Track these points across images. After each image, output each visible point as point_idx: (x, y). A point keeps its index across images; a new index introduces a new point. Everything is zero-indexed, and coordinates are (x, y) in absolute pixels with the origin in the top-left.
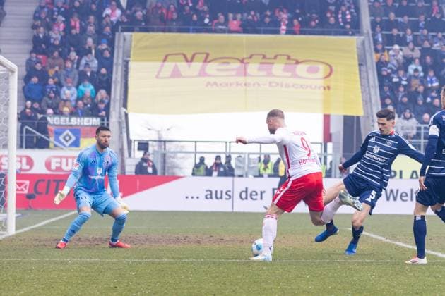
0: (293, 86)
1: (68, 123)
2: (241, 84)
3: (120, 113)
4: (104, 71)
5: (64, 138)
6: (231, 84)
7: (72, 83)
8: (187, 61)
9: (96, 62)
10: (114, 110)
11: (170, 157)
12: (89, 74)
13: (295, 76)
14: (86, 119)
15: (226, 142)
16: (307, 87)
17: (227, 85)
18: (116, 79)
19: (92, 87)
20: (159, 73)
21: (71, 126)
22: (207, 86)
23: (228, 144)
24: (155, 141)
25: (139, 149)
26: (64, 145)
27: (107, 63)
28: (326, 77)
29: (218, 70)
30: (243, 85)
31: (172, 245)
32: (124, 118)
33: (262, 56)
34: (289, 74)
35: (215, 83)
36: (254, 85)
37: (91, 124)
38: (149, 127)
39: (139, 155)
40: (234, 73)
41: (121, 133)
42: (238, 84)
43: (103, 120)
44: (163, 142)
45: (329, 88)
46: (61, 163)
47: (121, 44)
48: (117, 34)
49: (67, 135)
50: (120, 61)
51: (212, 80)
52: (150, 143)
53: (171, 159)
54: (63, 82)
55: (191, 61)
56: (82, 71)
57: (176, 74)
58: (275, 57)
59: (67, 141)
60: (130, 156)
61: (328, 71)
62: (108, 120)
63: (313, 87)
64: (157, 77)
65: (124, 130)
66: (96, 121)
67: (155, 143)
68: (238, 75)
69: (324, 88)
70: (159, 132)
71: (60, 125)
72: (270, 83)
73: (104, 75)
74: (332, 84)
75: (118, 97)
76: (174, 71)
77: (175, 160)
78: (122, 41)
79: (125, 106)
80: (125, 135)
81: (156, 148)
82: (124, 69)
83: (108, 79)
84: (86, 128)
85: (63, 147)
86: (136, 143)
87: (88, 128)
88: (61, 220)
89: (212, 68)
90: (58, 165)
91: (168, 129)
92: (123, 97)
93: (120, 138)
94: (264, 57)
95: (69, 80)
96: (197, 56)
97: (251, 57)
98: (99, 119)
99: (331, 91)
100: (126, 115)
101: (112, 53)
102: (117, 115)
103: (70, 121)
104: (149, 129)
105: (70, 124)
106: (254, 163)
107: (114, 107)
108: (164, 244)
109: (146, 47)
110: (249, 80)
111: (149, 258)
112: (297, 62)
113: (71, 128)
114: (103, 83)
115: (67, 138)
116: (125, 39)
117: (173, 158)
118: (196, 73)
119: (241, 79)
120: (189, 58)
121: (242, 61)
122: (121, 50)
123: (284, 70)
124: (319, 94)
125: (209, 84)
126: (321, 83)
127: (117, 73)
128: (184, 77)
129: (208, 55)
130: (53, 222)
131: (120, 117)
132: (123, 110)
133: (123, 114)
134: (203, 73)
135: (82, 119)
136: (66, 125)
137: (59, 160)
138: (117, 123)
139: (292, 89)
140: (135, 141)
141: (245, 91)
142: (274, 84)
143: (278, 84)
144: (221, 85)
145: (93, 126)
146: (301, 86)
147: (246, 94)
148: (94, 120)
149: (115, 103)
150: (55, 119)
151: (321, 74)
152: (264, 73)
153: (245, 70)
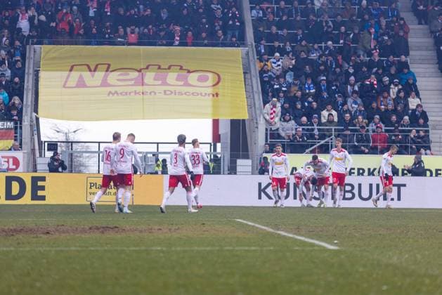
0: (185, 94)
2: (138, 93)
3: (31, 118)
4: (17, 80)
6: (130, 93)
8: (90, 70)
9: (9, 71)
10: (26, 114)
11: (77, 156)
12: (4, 83)
13: (187, 84)
14: (1, 123)
16: (198, 94)
17: (126, 93)
18: (28, 86)
19: (6, 95)
20: (66, 82)
24: (63, 142)
25: (48, 150)
27: (19, 73)
28: (214, 85)
29: (118, 80)
30: (141, 93)
31: (79, 235)
32: (35, 122)
33: (157, 67)
34: (182, 83)
35: (116, 93)
36: (150, 93)
37: (5, 127)
38: (58, 130)
39: (49, 154)
40: (132, 83)
41: (33, 135)
42: (136, 93)
43: (16, 124)
44: (70, 143)
45: (217, 95)
47: (32, 56)
48: (28, 47)
50: (31, 71)
51: (113, 89)
52: (59, 144)
53: (78, 159)
55: (95, 70)
57: (81, 84)
58: (169, 68)
60: (41, 156)
61: (217, 80)
62: (21, 124)
63: (203, 94)
64: (64, 86)
65: (36, 132)
66: (10, 125)
67: (62, 144)
68: (135, 85)
69: (213, 95)
70: (66, 134)
72: (165, 91)
73: (16, 83)
74: (220, 92)
75: (29, 103)
76: (79, 81)
77: (81, 159)
78: (32, 52)
79: (36, 111)
80: (36, 137)
81: (64, 149)
82: (35, 78)
84: (2, 131)
86: (46, 144)
87: (4, 131)
89: (113, 77)
91: (75, 132)
92: (34, 103)
93: (32, 140)
94: (159, 68)
96: (99, 66)
97: (147, 68)
98: (12, 123)
99: (219, 97)
100: (37, 119)
101: (24, 64)
102: (29, 119)
104: (58, 132)
106: (151, 161)
107: (26, 112)
108: (72, 234)
109: (54, 58)
110: (146, 89)
111: (58, 247)
112: (189, 72)
114: (16, 90)
116: (35, 52)
117: (80, 157)
118: (99, 83)
119: (139, 89)
120: (93, 68)
121: (140, 71)
122: (32, 61)
123: (178, 79)
124: (209, 101)
125: (110, 93)
126: (210, 90)
127: (28, 82)
128: (89, 87)
129: (109, 65)
131: (32, 121)
132: (34, 114)
133: (34, 119)
134: (105, 84)
138: (29, 126)
139: (184, 96)
140: (45, 142)
141: (143, 99)
142: (168, 93)
143: (172, 93)
144: (121, 93)
145: (7, 129)
146: (193, 94)
147: (143, 105)
148: (9, 123)
149: (27, 109)
151: (210, 82)
152: (160, 82)
153: (143, 80)
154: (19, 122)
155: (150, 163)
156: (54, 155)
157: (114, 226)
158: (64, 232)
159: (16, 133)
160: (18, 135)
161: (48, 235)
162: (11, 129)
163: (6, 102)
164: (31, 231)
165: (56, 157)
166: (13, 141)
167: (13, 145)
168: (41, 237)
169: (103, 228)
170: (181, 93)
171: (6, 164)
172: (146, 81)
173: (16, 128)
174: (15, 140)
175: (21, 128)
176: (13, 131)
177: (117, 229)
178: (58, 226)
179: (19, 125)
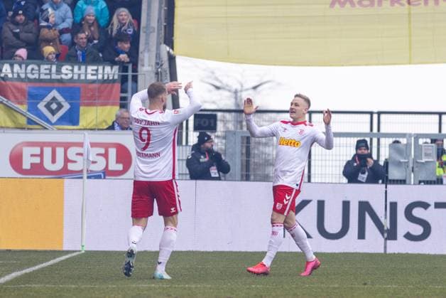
1: (54, 76)
2: (397, 2)
3: (158, 56)
5: (48, 106)
6: (380, 2)
10: (148, 49)
11: (259, 143)
14: (91, 68)
15: (371, 113)
21: (61, 81)
22: (333, 3)
23: (375, 117)
24: (230, 111)
25: (196, 129)
26: (48, 121)
32: (166, 66)
35: (349, 1)
36: (426, 1)
37: (100, 77)
38: (218, 84)
43: (124, 68)
46: (41, 155)
49: (54, 99)
52: (219, 114)
53: (261, 148)
59: (53, 112)
60: (179, 142)
62: (135, 70)
66: (111, 72)
67: (228, 116)
70: (236, 92)
71: (40, 80)
75: (154, 24)
77: (268, 150)
79: (169, 41)
81: (231, 126)
84: (92, 86)
85: (45, 124)
87: (96, 86)
88: (42, 269)
91: (255, 88)
92: (164, 23)
98: (116, 68)
100: (172, 59)
102: (153, 59)
103: (59, 72)
104: (218, 88)
105: (59, 77)
106: (427, 155)
107: (147, 43)
113: (61, 85)
115: (54, 106)
117: (266, 144)
125: (336, 1)
131: (159, 65)
132: (165, 49)
133: (165, 58)
135: (83, 68)
136: (51, 81)
137: (37, 150)
138: (153, 75)
141: (409, 14)
144: (360, 2)
145: (104, 81)
147: (410, 22)
148: (108, 69)
149: (148, 35)
150: (30, 68)
154: (130, 67)
155: (423, 161)
159: (124, 91)
160: (129, 95)
162: (114, 81)
163: (103, 22)
166: (117, 108)
167: (118, 117)
171: (102, 161)
173: (124, 80)
175: (135, 79)
176: (118, 86)
179: (130, 73)
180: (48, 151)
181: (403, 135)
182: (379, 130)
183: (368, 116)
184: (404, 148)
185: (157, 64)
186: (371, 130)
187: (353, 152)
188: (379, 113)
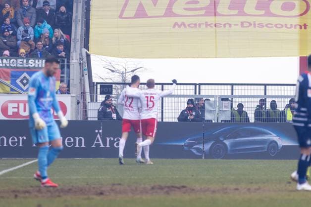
0: (267, 25)
1: (25, 65)
2: (209, 25)
3: (81, 54)
4: (63, 9)
5: (21, 81)
6: (200, 25)
7: (30, 23)
10: (75, 50)
12: (48, 13)
13: (269, 14)
15: (195, 85)
16: (282, 26)
17: (195, 25)
18: (77, 17)
20: (123, 11)
21: (28, 68)
22: (174, 26)
23: (198, 86)
24: (119, 83)
25: (101, 93)
26: (22, 89)
28: (301, 15)
29: (186, 9)
30: (213, 26)
31: (138, 196)
32: (85, 59)
34: (262, 12)
35: (183, 24)
36: (225, 25)
38: (113, 69)
39: (101, 98)
40: (203, 12)
41: (83, 76)
42: (207, 25)
43: (62, 61)
45: (305, 26)
46: (18, 108)
49: (25, 77)
51: (179, 20)
52: (114, 85)
54: (20, 21)
56: (40, 9)
57: (141, 14)
59: (24, 85)
60: (92, 100)
61: (305, 8)
62: (68, 62)
63: (289, 26)
64: (121, 17)
65: (86, 72)
67: (118, 86)
68: (207, 14)
69: (301, 27)
70: (123, 73)
71: (17, 68)
72: (242, 24)
73: (63, 13)
74: (309, 22)
75: (79, 37)
76: (138, 10)
79: (87, 46)
80: (86, 78)
83: (67, 17)
85: (20, 91)
86: (99, 86)
88: (19, 169)
90: (16, 110)
92: (84, 37)
93: (82, 80)
95: (26, 19)
99: (308, 29)
100: (88, 56)
102: (78, 57)
103: (27, 63)
104: (113, 71)
105: (27, 66)
106: (225, 107)
107: (75, 48)
108: (130, 195)
110: (219, 20)
113: (28, 70)
115: (25, 81)
118: (163, 12)
119: (211, 19)
123: (257, 8)
124: (295, 33)
125: (176, 24)
126: (297, 21)
127: (77, 12)
128: (150, 17)
130: (11, 172)
132: (84, 50)
133: (84, 55)
134: (169, 13)
135: (40, 61)
136: (24, 68)
137: (16, 105)
138: (78, 65)
139: (265, 29)
140: (97, 83)
141: (216, 32)
142: (245, 24)
143: (250, 24)
144: (189, 25)
146: (276, 25)
147: (216, 36)
149: (75, 43)
150: (12, 61)
151: (296, 11)
152: (236, 12)
153: (215, 10)
154: (66, 60)
155: (224, 109)
156: (106, 100)
157: (182, 185)
158: (120, 192)
159: (63, 73)
160: (65, 75)
161: (102, 197)
164: (81, 191)
165: (107, 102)
166: (59, 82)
167: (60, 87)
168: (93, 199)
169: (168, 187)
170: (261, 25)
172: (219, 10)
173: (63, 67)
174: (62, 81)
175: (68, 67)
177: (184, 189)
178: (114, 185)
179: (66, 64)
180: (22, 105)
181: (212, 96)
182: (199, 93)
183: (194, 86)
184: (213, 103)
185: (80, 59)
186: (195, 93)
187: (186, 105)
188: (200, 84)
